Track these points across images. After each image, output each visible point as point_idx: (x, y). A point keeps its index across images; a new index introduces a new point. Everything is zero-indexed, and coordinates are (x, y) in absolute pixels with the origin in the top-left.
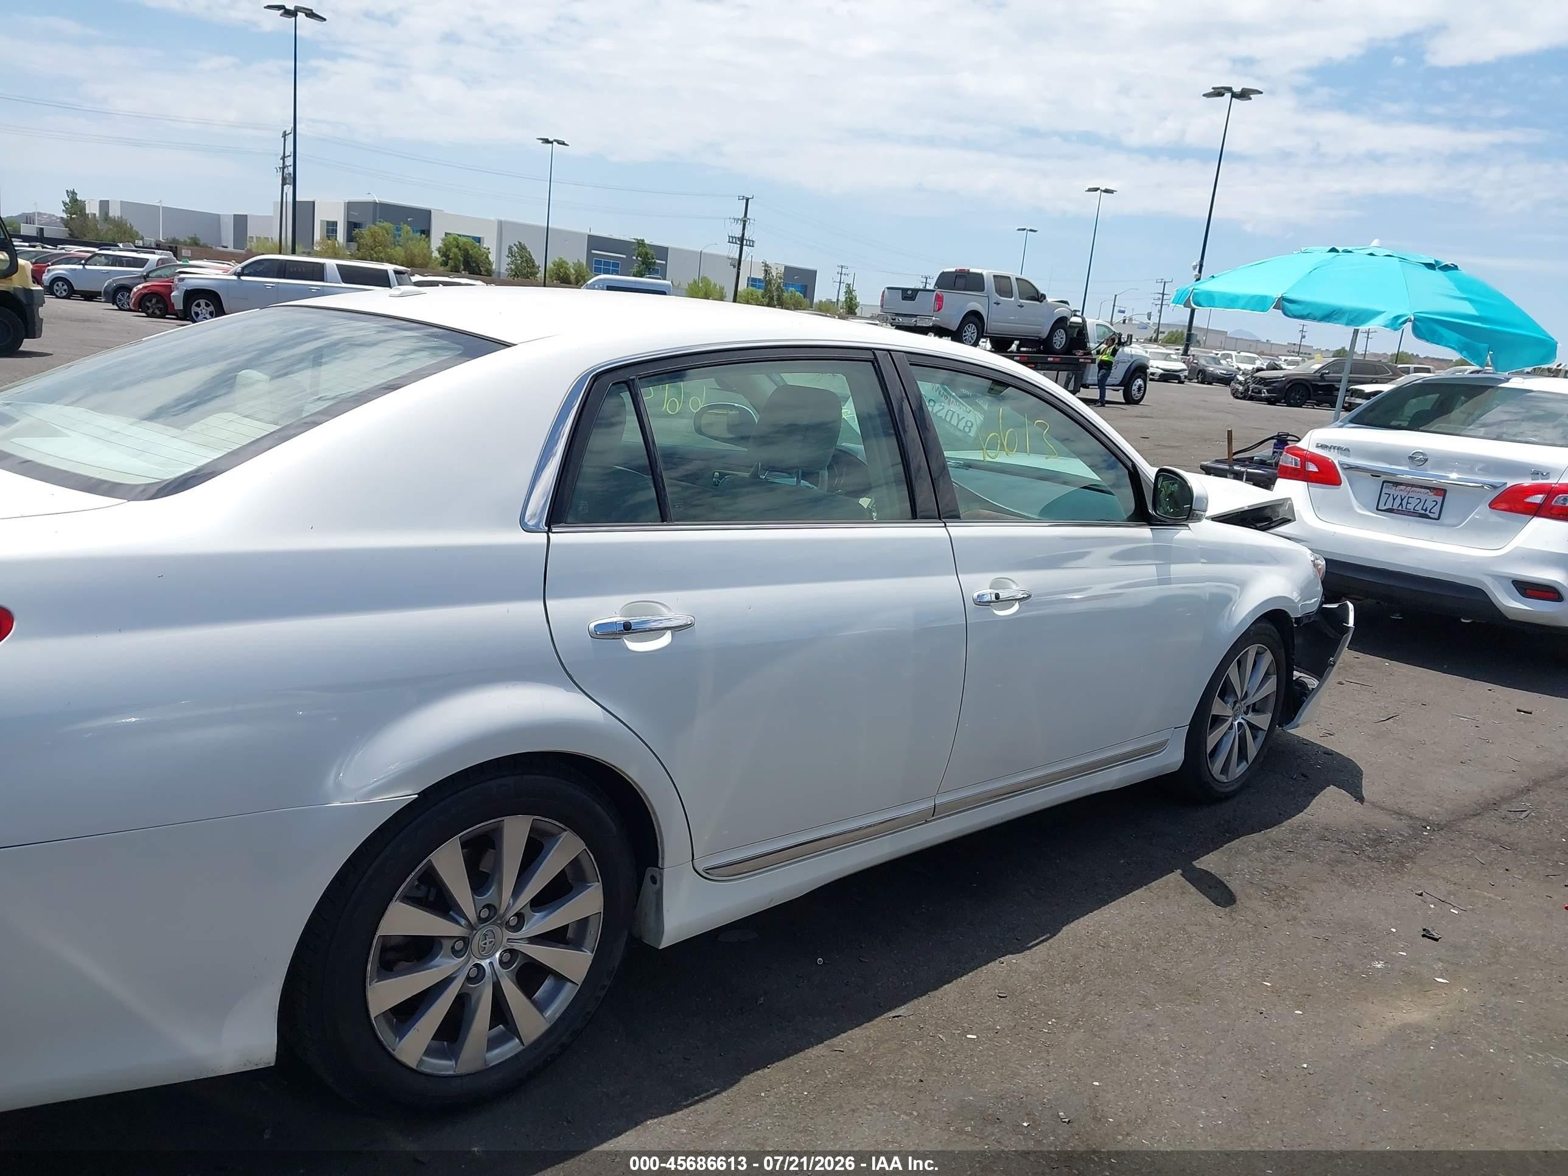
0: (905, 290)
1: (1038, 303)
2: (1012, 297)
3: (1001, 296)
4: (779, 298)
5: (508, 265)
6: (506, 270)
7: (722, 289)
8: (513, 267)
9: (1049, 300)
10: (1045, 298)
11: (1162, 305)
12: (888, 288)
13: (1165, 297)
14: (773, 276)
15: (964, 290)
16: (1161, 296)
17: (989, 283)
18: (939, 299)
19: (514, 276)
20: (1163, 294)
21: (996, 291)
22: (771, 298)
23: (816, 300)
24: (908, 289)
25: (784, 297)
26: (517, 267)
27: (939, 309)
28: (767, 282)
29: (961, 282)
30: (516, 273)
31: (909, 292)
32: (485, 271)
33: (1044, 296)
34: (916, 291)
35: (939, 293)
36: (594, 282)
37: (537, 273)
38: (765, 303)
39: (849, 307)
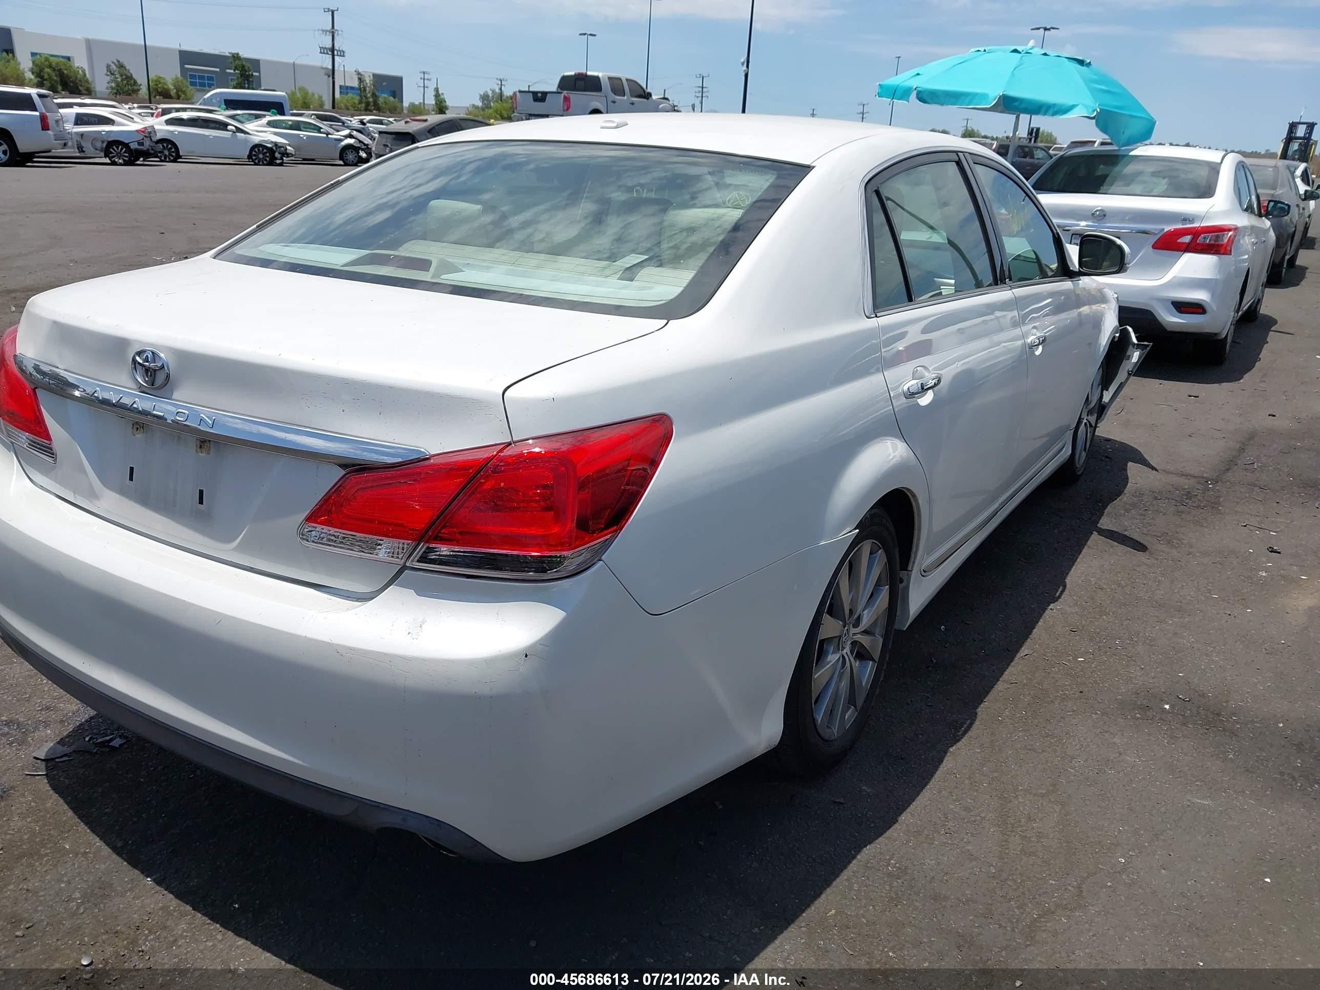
0: (535, 94)
1: (645, 100)
2: (624, 96)
3: (615, 94)
4: (375, 103)
5: (108, 83)
6: (107, 88)
7: (320, 97)
8: (113, 85)
9: (654, 97)
10: (651, 95)
11: (702, 97)
12: (520, 92)
13: (704, 89)
14: (367, 84)
15: (584, 91)
16: (701, 89)
17: (605, 84)
18: (566, 99)
19: (116, 94)
20: (703, 88)
21: (612, 91)
22: (368, 104)
23: (406, 104)
24: (539, 92)
25: (380, 102)
26: (118, 85)
27: (568, 109)
28: (361, 90)
29: (580, 84)
30: (118, 90)
31: (540, 95)
32: (85, 90)
33: (650, 95)
34: (545, 94)
35: (566, 95)
36: (211, 96)
37: (139, 90)
38: (362, 109)
39: (439, 109)
